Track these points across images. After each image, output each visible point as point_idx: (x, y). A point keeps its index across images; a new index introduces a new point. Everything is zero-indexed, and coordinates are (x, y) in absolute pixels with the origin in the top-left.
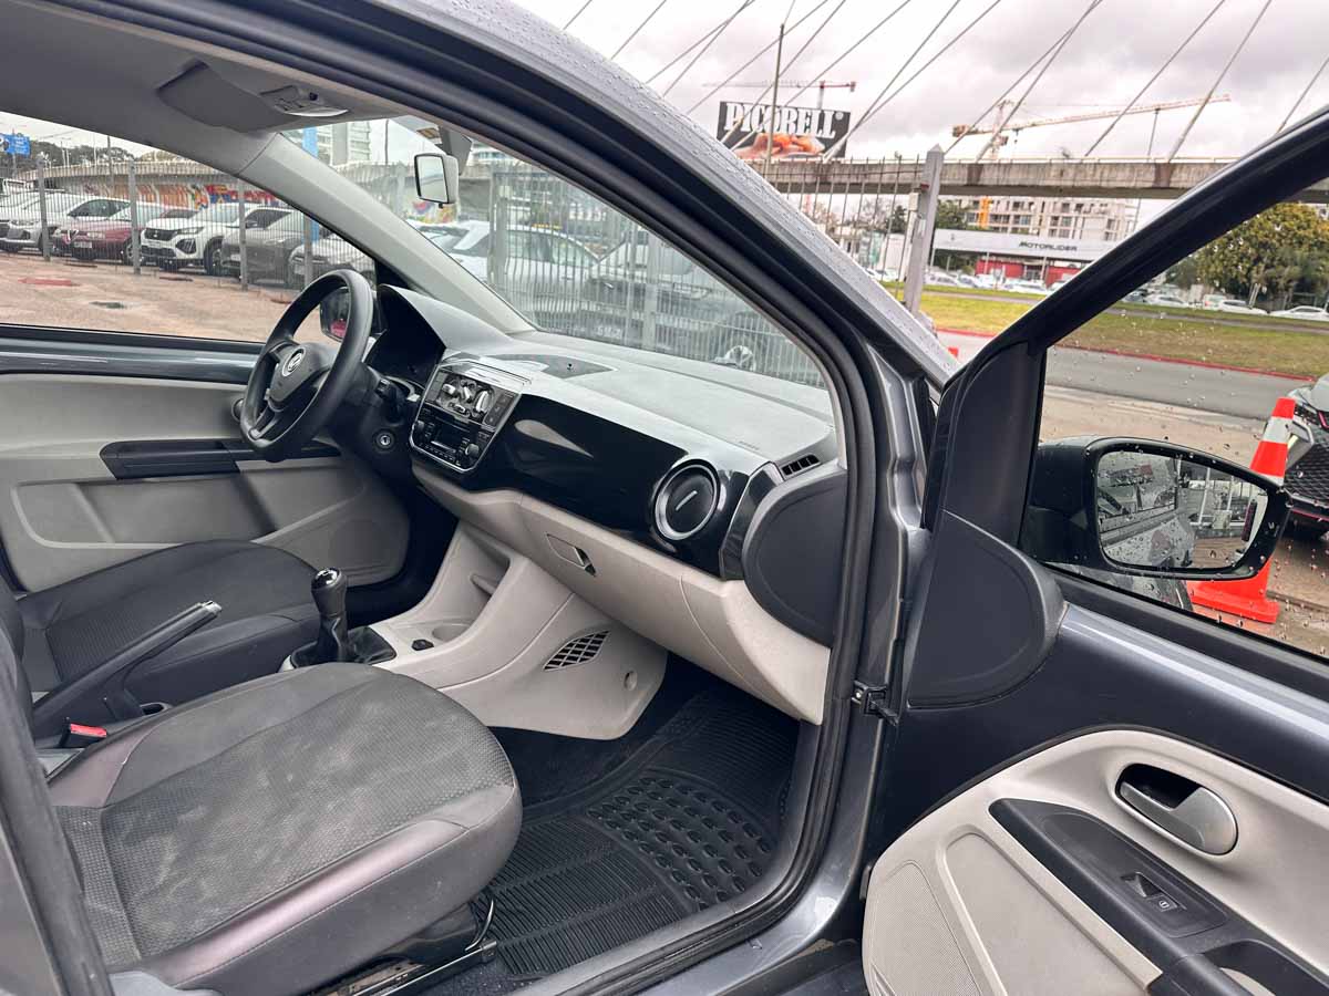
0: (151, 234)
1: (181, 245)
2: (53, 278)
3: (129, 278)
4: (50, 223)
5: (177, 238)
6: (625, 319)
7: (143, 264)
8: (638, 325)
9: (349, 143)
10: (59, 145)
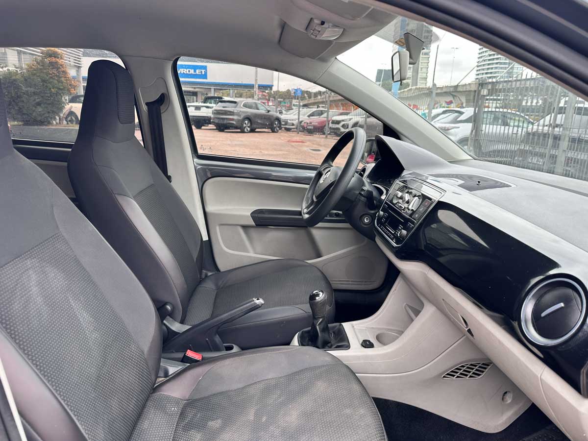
0: (333, 122)
1: (343, 126)
2: (298, 140)
3: (323, 139)
4: (300, 120)
5: (342, 123)
6: (546, 154)
7: (329, 134)
8: (554, 158)
9: (419, 79)
10: (311, 91)
